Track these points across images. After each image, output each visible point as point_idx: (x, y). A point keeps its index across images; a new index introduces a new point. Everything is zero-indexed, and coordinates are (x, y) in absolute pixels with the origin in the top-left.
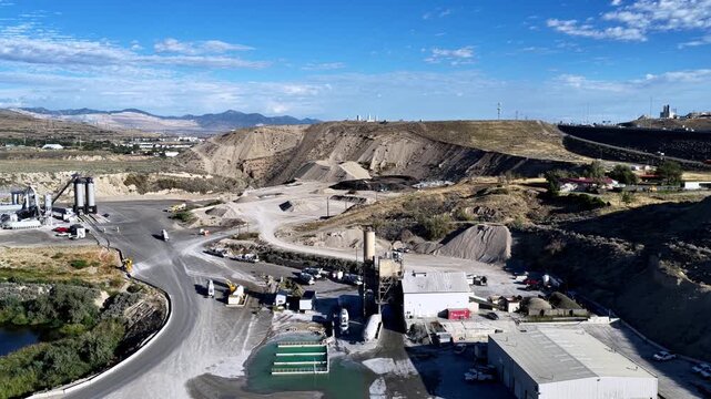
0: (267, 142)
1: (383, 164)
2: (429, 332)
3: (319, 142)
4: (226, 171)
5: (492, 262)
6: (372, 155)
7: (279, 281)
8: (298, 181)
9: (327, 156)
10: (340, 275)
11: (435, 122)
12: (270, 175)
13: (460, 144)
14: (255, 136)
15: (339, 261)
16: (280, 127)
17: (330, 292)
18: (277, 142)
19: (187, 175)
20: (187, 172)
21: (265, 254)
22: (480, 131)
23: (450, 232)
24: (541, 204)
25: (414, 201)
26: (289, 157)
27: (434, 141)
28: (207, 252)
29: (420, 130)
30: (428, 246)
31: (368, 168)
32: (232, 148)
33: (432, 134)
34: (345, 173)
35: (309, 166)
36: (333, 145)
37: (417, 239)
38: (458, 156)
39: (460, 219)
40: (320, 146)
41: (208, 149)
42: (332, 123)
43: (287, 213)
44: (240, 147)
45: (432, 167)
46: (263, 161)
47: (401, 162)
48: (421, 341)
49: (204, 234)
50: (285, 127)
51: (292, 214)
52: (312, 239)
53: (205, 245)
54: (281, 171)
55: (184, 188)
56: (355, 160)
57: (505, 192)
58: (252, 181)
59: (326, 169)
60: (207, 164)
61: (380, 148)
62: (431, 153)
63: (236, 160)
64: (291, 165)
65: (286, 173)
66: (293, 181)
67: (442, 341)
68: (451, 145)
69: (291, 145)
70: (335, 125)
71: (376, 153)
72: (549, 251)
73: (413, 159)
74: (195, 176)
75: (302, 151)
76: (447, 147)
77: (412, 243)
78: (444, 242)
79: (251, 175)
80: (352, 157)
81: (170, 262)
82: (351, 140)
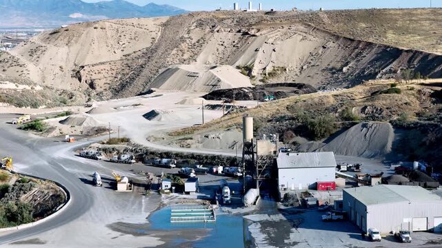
0: (111, 42)
1: (269, 69)
2: (299, 199)
3: (183, 40)
4: (60, 81)
5: (372, 157)
6: (254, 56)
7: (160, 176)
8: (157, 91)
9: (193, 58)
10: (220, 169)
11: (342, 11)
12: (116, 85)
13: (371, 40)
14: (95, 33)
15: (219, 157)
16: (130, 21)
17: (211, 181)
18: (124, 40)
19: (12, 86)
20: (12, 81)
21: (142, 155)
22: (399, 24)
23: (334, 131)
24: (434, 103)
25: (299, 104)
26: (141, 61)
27: (338, 38)
28: (80, 156)
29: (321, 22)
30: (310, 146)
31: (249, 75)
32: (64, 49)
33: (335, 28)
34: (219, 81)
35: (169, 72)
36: (201, 43)
37: (300, 139)
38: (369, 56)
39: (346, 119)
40: (184, 46)
41: (32, 53)
42: (198, 13)
43: (154, 121)
44: (75, 48)
45: (333, 71)
46: (107, 67)
47: (293, 65)
48: (292, 205)
49: (69, 141)
50: (135, 21)
51: (160, 123)
52: (189, 141)
53: (75, 150)
54: (132, 79)
55: (10, 102)
56: (231, 64)
57: (398, 91)
58: (94, 93)
59: (192, 75)
60: (33, 71)
61: (265, 47)
62: (334, 53)
63: (71, 66)
64: (146, 72)
65: (139, 82)
66: (150, 92)
67: (309, 203)
68: (360, 42)
69: (144, 44)
70: (204, 16)
71: (260, 53)
72: (425, 143)
73: (310, 62)
74: (21, 87)
75: (160, 52)
76: (353, 45)
77: (294, 143)
78: (327, 142)
79: (92, 85)
80: (228, 60)
81: (46, 163)
82: (226, 36)
